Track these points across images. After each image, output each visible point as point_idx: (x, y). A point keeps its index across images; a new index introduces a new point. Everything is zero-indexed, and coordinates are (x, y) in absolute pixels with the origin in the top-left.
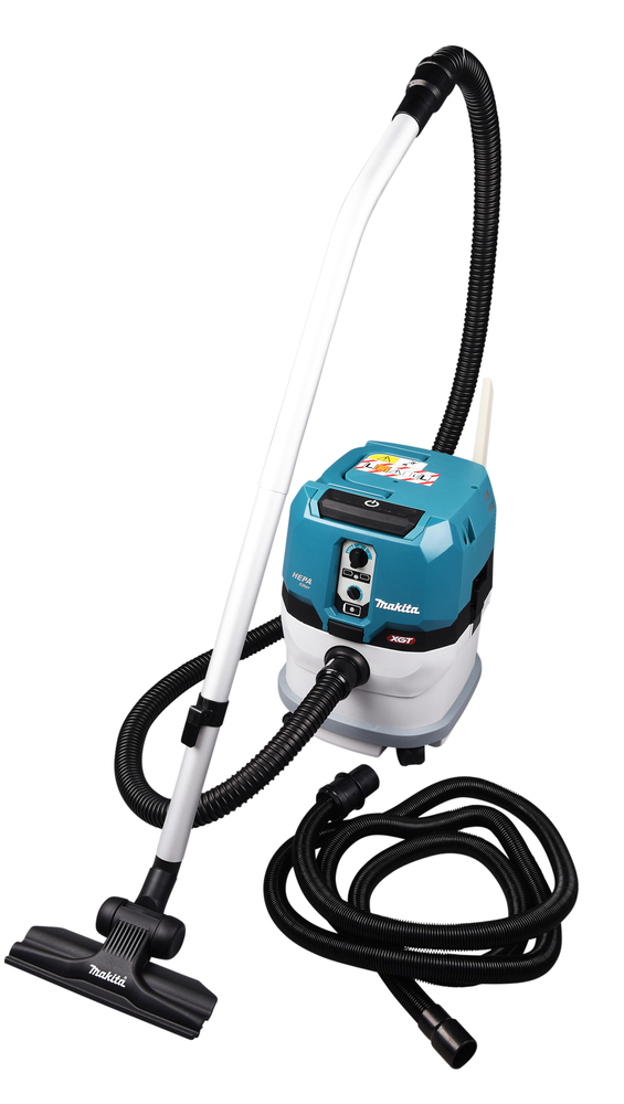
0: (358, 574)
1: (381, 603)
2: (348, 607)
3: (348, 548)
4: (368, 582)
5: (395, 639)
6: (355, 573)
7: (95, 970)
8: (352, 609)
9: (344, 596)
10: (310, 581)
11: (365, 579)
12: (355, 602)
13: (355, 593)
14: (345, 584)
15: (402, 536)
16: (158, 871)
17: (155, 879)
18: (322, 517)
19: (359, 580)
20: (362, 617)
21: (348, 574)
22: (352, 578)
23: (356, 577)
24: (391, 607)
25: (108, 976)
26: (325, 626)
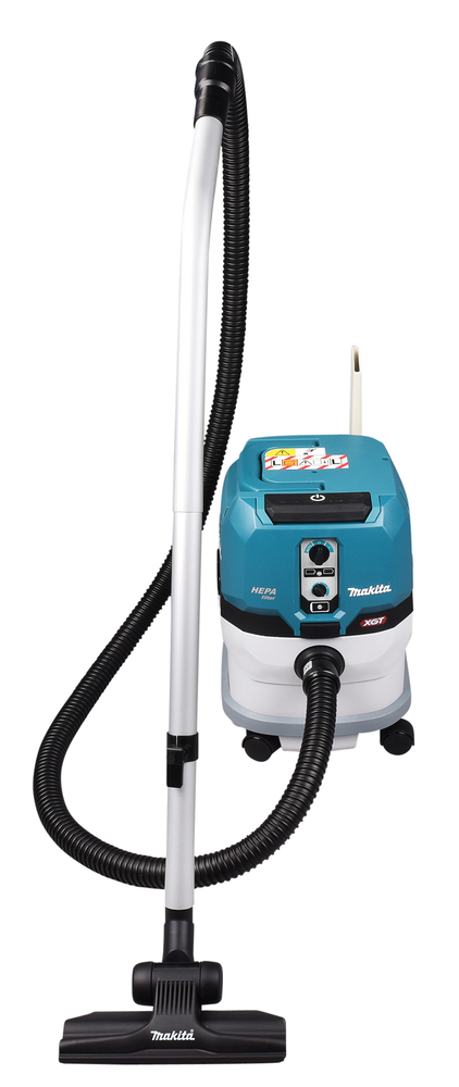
0: (321, 570)
1: (354, 591)
2: (315, 607)
3: (306, 547)
4: (333, 575)
5: (368, 623)
6: (318, 570)
7: (157, 1035)
8: (320, 607)
9: (310, 597)
10: (274, 591)
11: (328, 573)
12: (321, 599)
13: (320, 590)
14: (308, 584)
15: (363, 521)
16: (174, 923)
17: (174, 931)
18: (275, 523)
19: (323, 575)
20: (332, 611)
21: (310, 573)
22: (316, 576)
23: (319, 573)
24: (365, 592)
25: (174, 1036)
26: (297, 631)
